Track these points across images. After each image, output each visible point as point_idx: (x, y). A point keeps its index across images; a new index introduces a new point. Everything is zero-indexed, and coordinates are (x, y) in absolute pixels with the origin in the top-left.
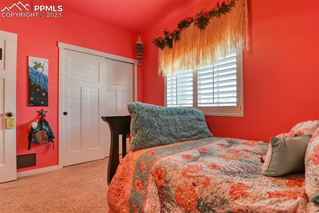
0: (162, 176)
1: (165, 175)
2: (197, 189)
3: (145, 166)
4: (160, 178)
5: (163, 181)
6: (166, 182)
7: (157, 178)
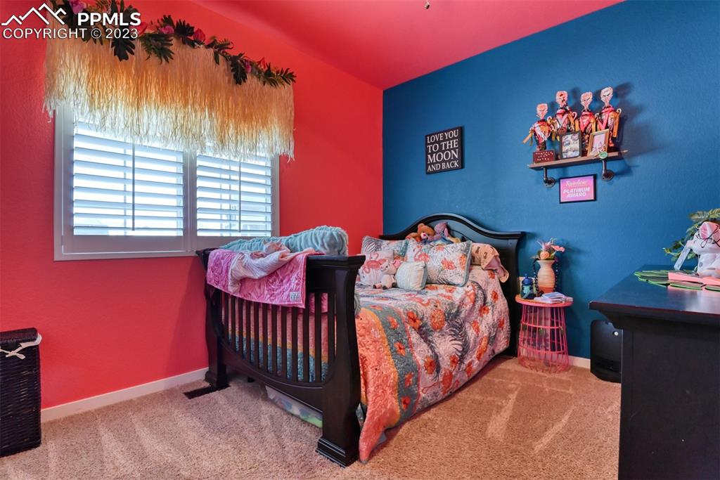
0: (416, 316)
1: (417, 314)
2: (439, 308)
3: (395, 321)
4: (415, 321)
5: (417, 321)
6: (422, 319)
7: (413, 322)
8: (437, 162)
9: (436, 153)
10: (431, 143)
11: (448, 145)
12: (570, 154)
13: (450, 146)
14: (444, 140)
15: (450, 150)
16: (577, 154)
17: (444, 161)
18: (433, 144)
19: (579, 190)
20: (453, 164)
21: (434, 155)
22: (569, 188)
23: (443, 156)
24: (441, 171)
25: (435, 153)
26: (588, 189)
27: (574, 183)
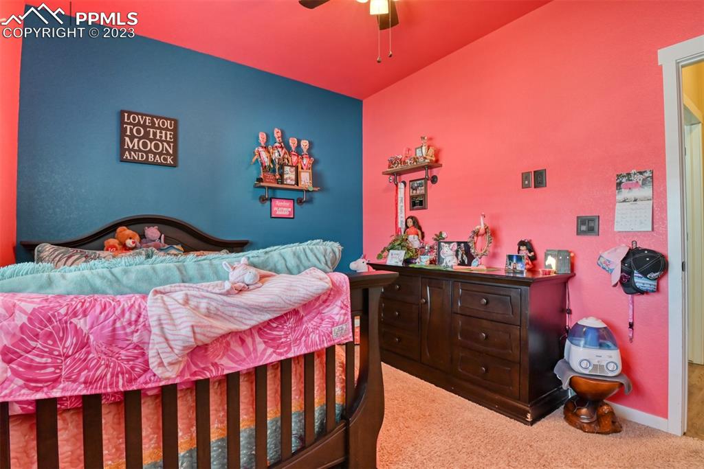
8: (140, 150)
9: (140, 139)
10: (130, 124)
11: (158, 134)
12: (289, 182)
13: (161, 137)
14: (153, 126)
15: (162, 141)
16: (294, 183)
17: (151, 151)
18: (135, 125)
19: (285, 209)
20: (165, 159)
21: (136, 140)
22: (278, 207)
23: (151, 146)
24: (146, 162)
25: (137, 137)
26: (290, 209)
27: (282, 203)
